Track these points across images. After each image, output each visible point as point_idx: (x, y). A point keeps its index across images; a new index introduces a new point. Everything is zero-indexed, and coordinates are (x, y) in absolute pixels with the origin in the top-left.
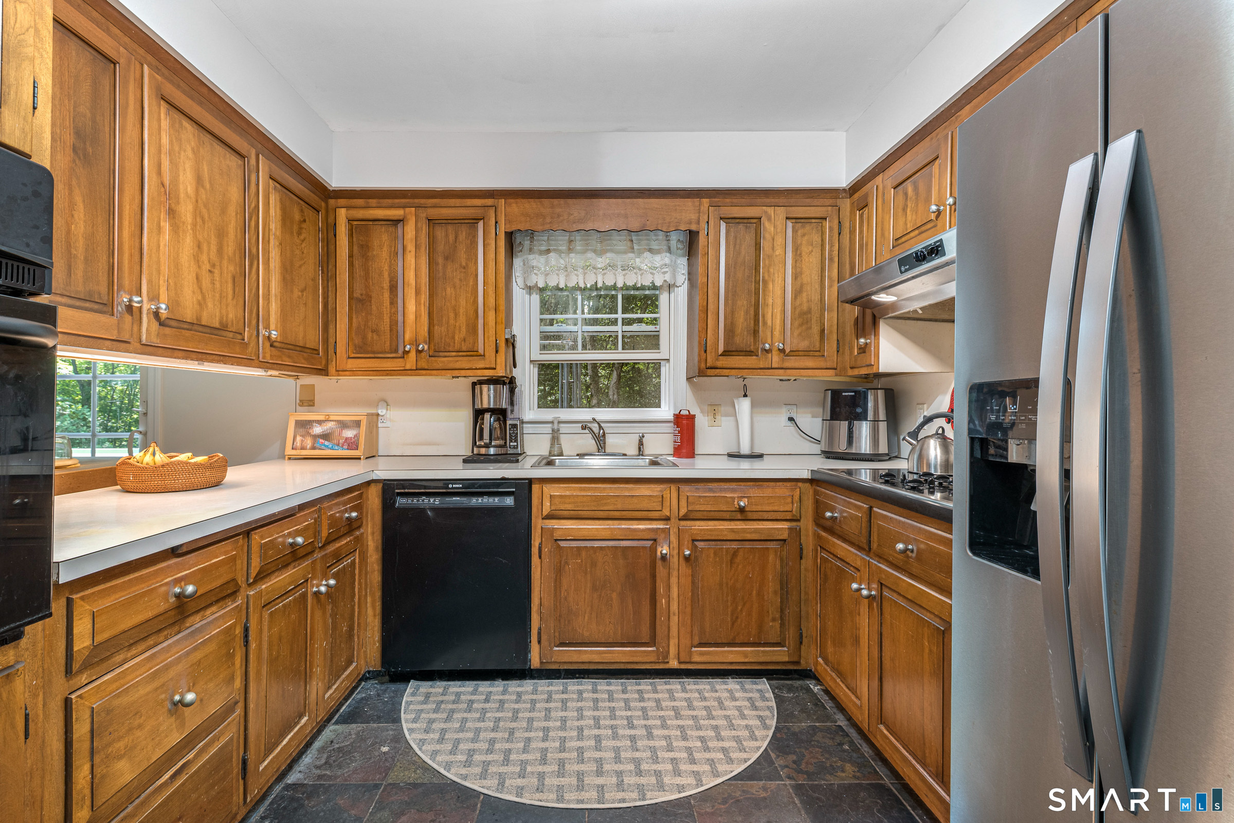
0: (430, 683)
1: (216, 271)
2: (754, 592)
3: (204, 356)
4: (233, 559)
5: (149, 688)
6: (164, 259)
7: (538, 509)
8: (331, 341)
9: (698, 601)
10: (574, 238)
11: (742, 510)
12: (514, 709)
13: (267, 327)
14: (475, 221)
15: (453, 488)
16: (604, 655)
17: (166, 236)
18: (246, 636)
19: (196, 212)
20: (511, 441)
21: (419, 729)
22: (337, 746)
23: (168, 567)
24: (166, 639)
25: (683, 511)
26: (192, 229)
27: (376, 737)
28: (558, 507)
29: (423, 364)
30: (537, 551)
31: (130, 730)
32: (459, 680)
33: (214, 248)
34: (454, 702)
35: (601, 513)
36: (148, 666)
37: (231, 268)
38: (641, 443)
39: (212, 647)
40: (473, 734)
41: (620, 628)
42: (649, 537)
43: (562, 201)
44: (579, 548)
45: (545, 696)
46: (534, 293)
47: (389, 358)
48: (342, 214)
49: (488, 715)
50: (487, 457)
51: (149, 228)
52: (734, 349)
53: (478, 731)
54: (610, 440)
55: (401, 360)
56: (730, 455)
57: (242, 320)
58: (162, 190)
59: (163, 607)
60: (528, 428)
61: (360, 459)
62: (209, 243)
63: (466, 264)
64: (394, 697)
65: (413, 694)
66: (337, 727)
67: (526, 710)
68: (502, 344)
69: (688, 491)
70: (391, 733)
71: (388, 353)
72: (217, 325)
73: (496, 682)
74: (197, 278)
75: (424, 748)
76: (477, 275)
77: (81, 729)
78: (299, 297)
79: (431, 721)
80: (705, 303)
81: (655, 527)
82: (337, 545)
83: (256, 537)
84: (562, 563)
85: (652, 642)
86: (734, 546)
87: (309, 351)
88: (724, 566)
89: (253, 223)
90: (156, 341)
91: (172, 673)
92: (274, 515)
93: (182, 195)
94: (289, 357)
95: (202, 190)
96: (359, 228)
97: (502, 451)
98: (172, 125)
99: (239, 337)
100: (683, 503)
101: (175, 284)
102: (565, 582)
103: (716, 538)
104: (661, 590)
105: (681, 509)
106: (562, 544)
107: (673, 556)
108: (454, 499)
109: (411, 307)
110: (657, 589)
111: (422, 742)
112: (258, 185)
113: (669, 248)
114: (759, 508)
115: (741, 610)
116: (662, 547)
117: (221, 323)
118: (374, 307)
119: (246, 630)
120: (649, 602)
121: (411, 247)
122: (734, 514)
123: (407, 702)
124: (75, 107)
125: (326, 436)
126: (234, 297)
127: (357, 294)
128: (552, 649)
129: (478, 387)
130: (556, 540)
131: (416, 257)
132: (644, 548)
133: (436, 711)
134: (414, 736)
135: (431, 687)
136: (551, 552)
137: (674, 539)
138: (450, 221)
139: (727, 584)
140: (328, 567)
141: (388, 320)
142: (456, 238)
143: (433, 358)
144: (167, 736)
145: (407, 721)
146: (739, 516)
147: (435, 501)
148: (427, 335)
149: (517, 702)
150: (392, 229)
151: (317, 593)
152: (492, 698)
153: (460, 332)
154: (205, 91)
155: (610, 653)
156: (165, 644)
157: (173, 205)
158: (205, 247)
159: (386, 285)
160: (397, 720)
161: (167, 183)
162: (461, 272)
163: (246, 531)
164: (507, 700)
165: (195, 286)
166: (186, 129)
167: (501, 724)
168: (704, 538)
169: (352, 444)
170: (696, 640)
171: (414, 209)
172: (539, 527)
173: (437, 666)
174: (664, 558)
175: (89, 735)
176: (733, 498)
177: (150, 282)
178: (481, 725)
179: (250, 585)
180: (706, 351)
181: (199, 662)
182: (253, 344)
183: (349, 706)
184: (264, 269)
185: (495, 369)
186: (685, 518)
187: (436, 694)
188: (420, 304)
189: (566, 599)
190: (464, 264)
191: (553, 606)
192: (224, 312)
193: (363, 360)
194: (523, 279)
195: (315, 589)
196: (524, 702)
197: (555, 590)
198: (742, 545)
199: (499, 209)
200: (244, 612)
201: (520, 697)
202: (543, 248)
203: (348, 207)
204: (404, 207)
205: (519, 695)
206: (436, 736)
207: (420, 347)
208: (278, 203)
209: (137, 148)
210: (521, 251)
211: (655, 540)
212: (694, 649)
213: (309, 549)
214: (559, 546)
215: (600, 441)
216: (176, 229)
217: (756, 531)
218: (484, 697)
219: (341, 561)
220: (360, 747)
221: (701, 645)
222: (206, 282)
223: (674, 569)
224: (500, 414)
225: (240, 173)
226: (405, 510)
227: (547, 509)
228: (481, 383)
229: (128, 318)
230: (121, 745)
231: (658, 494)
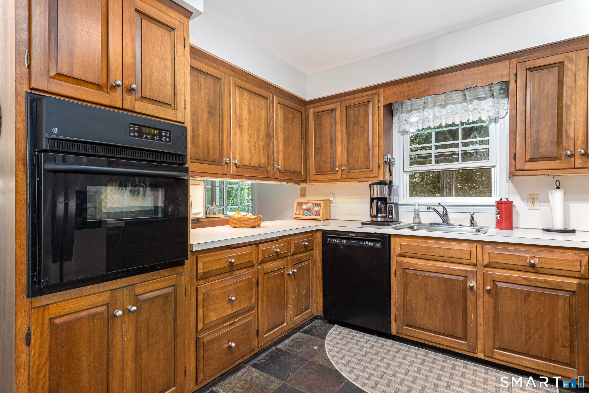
0: (344, 328)
1: (257, 145)
2: (545, 324)
3: (253, 178)
4: (251, 253)
5: (221, 291)
6: (238, 144)
7: (394, 250)
8: (308, 167)
9: (499, 321)
10: (427, 100)
11: (533, 266)
12: (378, 350)
13: (278, 165)
14: (368, 103)
15: (351, 236)
16: (433, 338)
17: (238, 136)
18: (258, 283)
19: (249, 124)
20: (389, 215)
21: (331, 345)
22: (298, 341)
23: (227, 252)
24: (227, 277)
25: (486, 262)
26: (248, 131)
27: (314, 342)
28: (405, 251)
29: (344, 176)
30: (394, 273)
31: (215, 303)
32: (357, 330)
33: (255, 136)
34: (351, 339)
35: (430, 257)
36: (221, 284)
37: (262, 143)
38: (472, 219)
39: (243, 284)
40: (353, 354)
41: (443, 325)
42: (461, 275)
43: (414, 83)
44: (417, 275)
45: (396, 350)
46: (406, 134)
47: (330, 174)
48: (311, 111)
49: (364, 349)
50: (376, 222)
51: (232, 134)
52: (538, 157)
53: (356, 354)
54: (451, 216)
55: (335, 175)
56: (545, 230)
57: (267, 163)
58: (237, 119)
59: (225, 265)
60: (402, 208)
61: (320, 220)
62: (254, 135)
63: (364, 125)
64: (326, 329)
65: (334, 330)
66: (301, 334)
67: (383, 353)
68: (382, 164)
69: (490, 249)
70: (320, 342)
71: (330, 172)
72: (257, 166)
73: (374, 336)
74: (249, 149)
75: (330, 353)
76: (369, 130)
77: (200, 298)
78: (292, 151)
79: (337, 343)
80: (514, 128)
81: (466, 269)
82: (299, 256)
83: (261, 246)
84: (408, 281)
85: (465, 338)
86: (528, 289)
87: (297, 173)
88: (519, 301)
89: (271, 124)
90: (235, 173)
91: (228, 289)
92: (268, 239)
93: (244, 119)
94: (287, 176)
95: (251, 116)
96: (318, 116)
97: (384, 219)
98: (240, 95)
99: (266, 169)
100: (486, 256)
101: (242, 152)
102: (409, 292)
103: (512, 282)
104: (470, 308)
105: (484, 261)
106: (408, 271)
107: (479, 289)
108: (352, 241)
109: (339, 149)
110: (468, 307)
111: (331, 350)
112: (273, 108)
113: (493, 95)
114: (549, 266)
115: (534, 333)
116: (471, 282)
117: (259, 165)
118: (324, 151)
119: (258, 281)
120: (462, 314)
121: (339, 121)
122: (527, 268)
123: (331, 333)
124: (209, 98)
125: (308, 210)
126: (263, 155)
127: (317, 146)
128: (402, 327)
129: (372, 186)
130: (404, 268)
131: (341, 125)
132: (459, 281)
133: (341, 340)
134: (328, 347)
135: (343, 329)
136: (401, 274)
137: (480, 278)
138: (356, 105)
139: (521, 313)
140: (295, 264)
141: (329, 157)
142: (359, 113)
143: (349, 173)
144: (227, 310)
145: (328, 340)
146: (531, 270)
147: (344, 241)
148: (346, 162)
149: (380, 348)
150: (331, 114)
151: (289, 274)
152: (369, 342)
153: (361, 159)
154: (252, 78)
155: (437, 338)
156: (226, 278)
157: (240, 124)
158: (252, 137)
159: (328, 140)
160: (324, 339)
161: (238, 116)
162: (361, 130)
163: (257, 244)
164: (376, 346)
165: (249, 152)
166: (245, 94)
167: (368, 355)
168: (503, 281)
169: (318, 214)
170: (497, 345)
171: (340, 103)
172: (395, 260)
173: (348, 321)
174: (472, 288)
175: (202, 300)
176: (526, 258)
177: (233, 153)
178: (359, 352)
179: (259, 264)
180: (515, 159)
181: (238, 288)
182: (271, 172)
183: (308, 327)
184: (276, 141)
185: (378, 177)
186: (488, 266)
187: (344, 333)
188: (343, 147)
189: (410, 301)
190: (362, 125)
191: (402, 304)
192: (260, 160)
193: (320, 175)
194: (398, 128)
195: (288, 272)
196: (384, 349)
197: (404, 295)
198: (534, 290)
199: (380, 95)
200: (257, 274)
201: (383, 346)
202: (409, 109)
203: (313, 108)
204: (336, 103)
205: (383, 345)
206: (337, 350)
207: (342, 168)
208: (282, 113)
209: (228, 106)
210: (397, 113)
211: (466, 277)
212: (495, 350)
213: (285, 255)
214: (405, 272)
215: (444, 216)
216: (241, 132)
217: (546, 282)
218: (365, 341)
219: (302, 263)
220: (306, 344)
221: (500, 349)
222: (253, 150)
223: (480, 297)
224: (384, 200)
225: (266, 105)
226: (330, 244)
227: (399, 250)
228: (373, 184)
229: (226, 166)
230: (212, 307)
231: (468, 249)
